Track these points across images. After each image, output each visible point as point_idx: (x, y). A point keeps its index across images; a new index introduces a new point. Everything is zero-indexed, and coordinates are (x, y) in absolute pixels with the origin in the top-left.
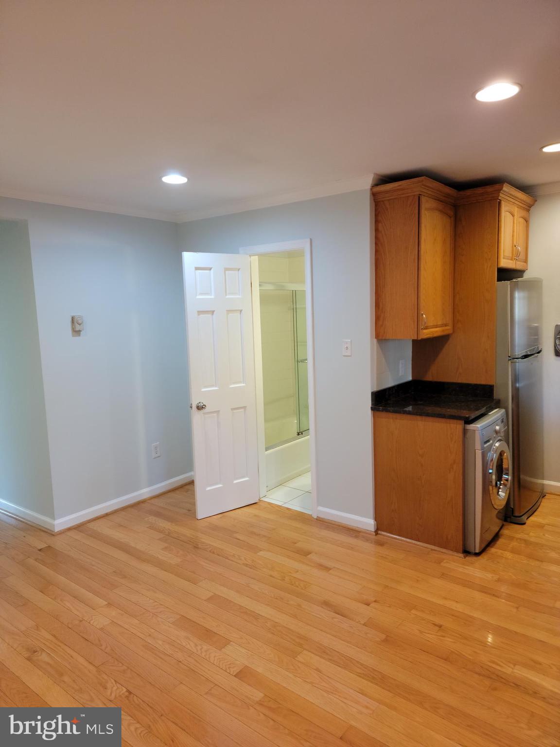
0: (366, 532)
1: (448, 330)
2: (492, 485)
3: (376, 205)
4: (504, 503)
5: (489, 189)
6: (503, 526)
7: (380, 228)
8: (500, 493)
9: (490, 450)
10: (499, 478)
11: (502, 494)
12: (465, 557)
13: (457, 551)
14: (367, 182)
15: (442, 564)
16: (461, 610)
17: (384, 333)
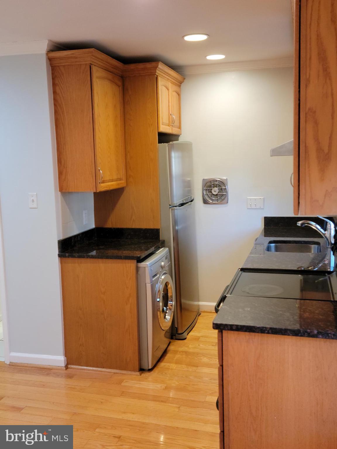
0: (58, 369)
1: (122, 184)
2: (160, 311)
3: (53, 70)
4: (170, 324)
5: (148, 65)
6: (170, 343)
7: (58, 90)
8: (167, 317)
9: (158, 283)
10: (166, 304)
11: (168, 317)
12: (141, 375)
13: (134, 370)
14: (42, 48)
15: (123, 384)
16: (136, 420)
17: (67, 186)
